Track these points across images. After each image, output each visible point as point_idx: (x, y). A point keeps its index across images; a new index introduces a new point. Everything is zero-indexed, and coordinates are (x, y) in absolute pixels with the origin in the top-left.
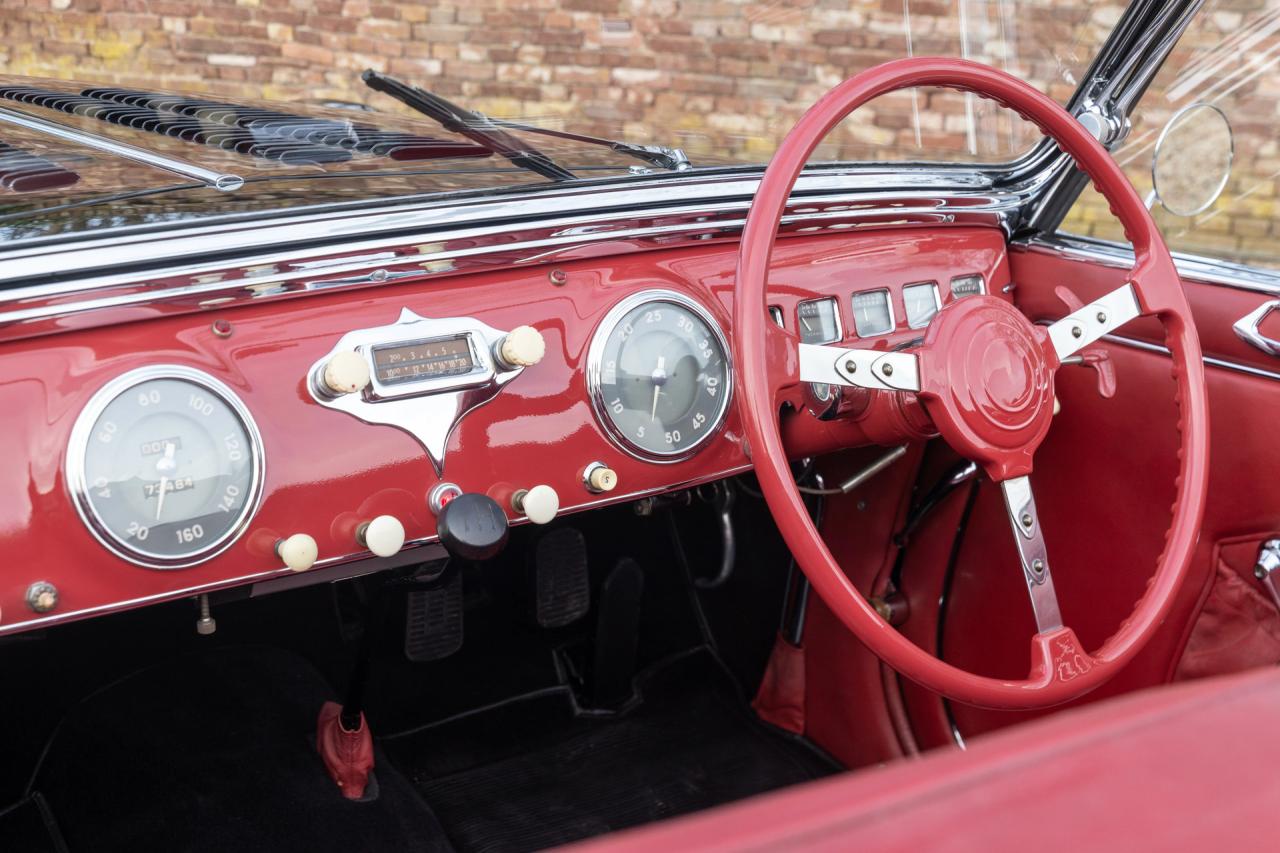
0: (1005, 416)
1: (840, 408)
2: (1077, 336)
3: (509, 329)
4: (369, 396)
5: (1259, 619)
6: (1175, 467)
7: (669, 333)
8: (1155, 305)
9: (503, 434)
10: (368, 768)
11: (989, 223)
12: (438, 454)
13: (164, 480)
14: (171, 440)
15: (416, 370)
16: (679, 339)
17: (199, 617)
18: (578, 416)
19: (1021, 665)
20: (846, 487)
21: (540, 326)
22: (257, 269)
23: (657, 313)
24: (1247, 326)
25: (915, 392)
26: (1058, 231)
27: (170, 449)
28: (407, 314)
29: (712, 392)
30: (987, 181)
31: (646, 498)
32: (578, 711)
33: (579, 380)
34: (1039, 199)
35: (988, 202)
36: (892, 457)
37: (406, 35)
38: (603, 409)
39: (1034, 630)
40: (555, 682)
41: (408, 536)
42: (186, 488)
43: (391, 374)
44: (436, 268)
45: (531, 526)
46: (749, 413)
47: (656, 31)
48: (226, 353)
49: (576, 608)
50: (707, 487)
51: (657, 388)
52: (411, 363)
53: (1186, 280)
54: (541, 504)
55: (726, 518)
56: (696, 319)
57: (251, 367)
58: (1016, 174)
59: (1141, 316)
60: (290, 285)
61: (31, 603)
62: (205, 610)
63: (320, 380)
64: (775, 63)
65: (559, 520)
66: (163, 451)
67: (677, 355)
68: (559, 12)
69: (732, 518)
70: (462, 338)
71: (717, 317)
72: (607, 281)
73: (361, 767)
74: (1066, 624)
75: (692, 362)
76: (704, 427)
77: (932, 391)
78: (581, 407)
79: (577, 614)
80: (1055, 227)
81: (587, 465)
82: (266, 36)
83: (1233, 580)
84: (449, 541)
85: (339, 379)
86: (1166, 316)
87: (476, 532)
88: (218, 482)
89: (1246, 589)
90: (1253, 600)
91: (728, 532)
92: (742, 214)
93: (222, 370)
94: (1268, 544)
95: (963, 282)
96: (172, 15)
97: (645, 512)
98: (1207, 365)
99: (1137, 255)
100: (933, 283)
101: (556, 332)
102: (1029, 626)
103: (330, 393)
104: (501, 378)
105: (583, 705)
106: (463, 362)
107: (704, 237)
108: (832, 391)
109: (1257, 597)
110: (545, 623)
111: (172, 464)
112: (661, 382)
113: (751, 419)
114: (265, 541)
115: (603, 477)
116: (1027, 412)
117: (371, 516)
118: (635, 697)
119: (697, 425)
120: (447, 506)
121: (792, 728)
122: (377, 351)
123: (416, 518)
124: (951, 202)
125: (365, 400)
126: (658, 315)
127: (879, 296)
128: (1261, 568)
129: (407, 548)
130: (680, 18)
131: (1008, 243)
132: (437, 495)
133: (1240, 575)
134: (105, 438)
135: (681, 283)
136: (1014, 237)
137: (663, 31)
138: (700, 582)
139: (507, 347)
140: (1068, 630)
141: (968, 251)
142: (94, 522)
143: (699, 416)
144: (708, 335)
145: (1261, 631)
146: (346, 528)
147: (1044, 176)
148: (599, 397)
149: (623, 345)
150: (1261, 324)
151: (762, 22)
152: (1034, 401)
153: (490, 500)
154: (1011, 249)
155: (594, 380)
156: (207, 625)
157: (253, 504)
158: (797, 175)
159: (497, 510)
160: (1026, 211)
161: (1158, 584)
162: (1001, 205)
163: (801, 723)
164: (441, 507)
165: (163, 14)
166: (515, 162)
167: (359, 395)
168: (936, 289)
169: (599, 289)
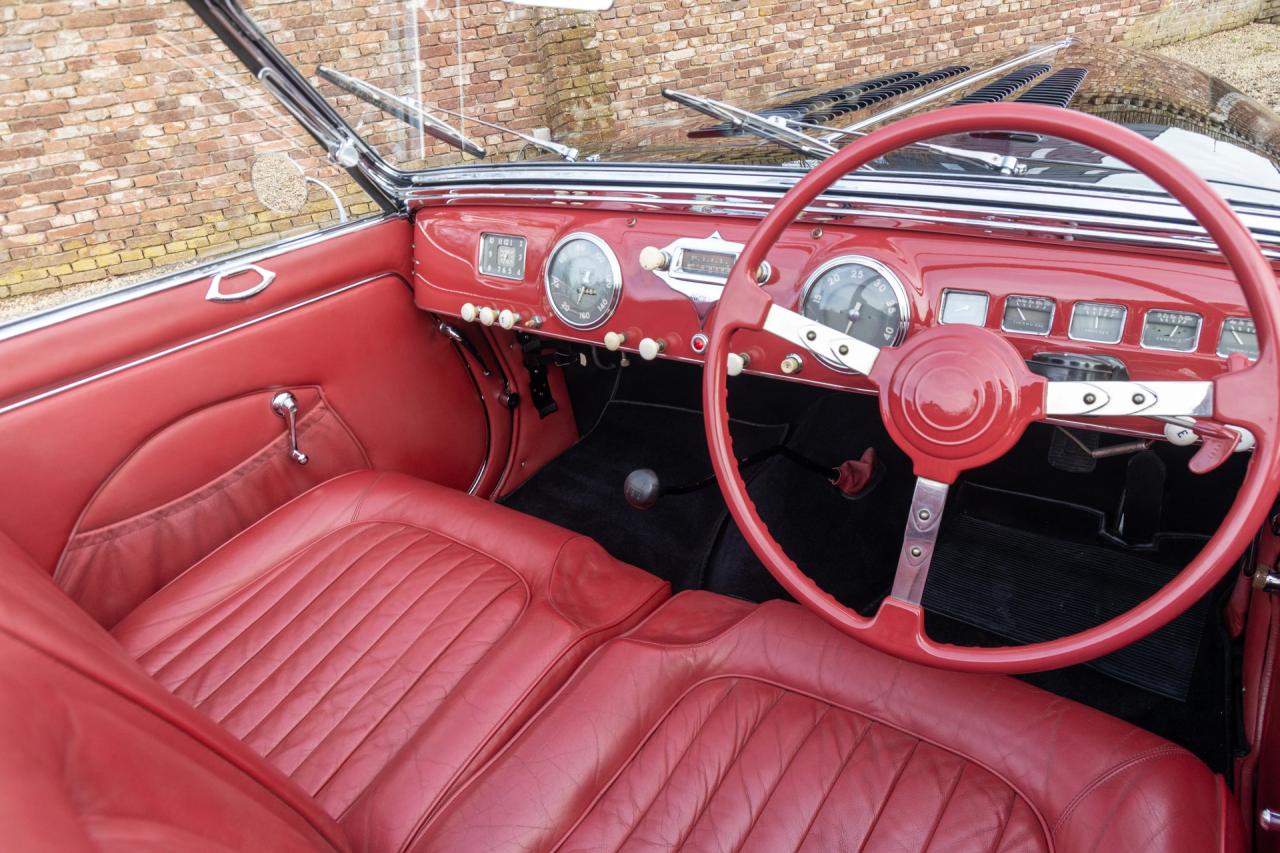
29: (887, 337)
32: (1102, 531)
43: (689, 266)
51: (850, 323)
52: (701, 263)
112: (855, 320)
122: (685, 251)
132: (694, 339)
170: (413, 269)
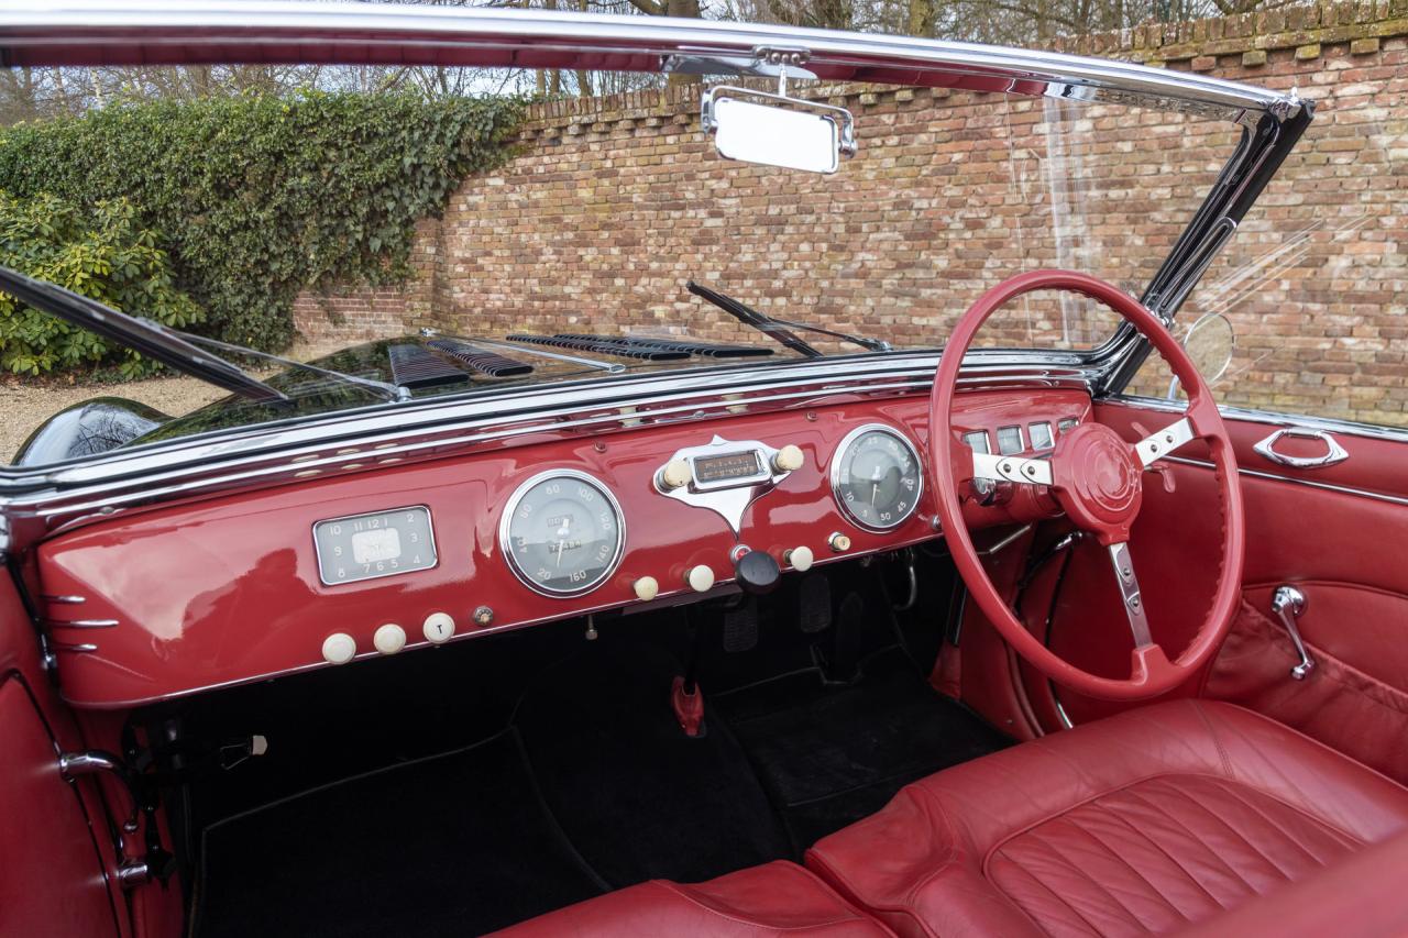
0: (1111, 502)
1: (995, 498)
2: (1154, 450)
3: (780, 447)
4: (693, 490)
5: (1272, 639)
6: (1221, 538)
7: (883, 452)
8: (1204, 431)
9: (779, 516)
10: (700, 718)
11: (1077, 387)
12: (737, 528)
13: (562, 542)
14: (566, 516)
15: (722, 473)
16: (891, 457)
17: (587, 629)
18: (825, 506)
19: (1125, 669)
20: (992, 550)
21: (802, 447)
22: (625, 410)
23: (875, 438)
24: (1264, 447)
25: (1048, 486)
26: (1124, 393)
27: (566, 522)
28: (717, 439)
29: (911, 488)
30: (1078, 360)
31: (866, 556)
32: (825, 682)
33: (826, 483)
34: (1111, 372)
35: (1078, 373)
36: (1022, 531)
37: (736, 329)
38: (841, 499)
39: (1133, 646)
40: (812, 666)
41: (716, 579)
42: (576, 547)
43: (706, 475)
44: (736, 410)
45: (795, 573)
46: (941, 499)
47: (862, 322)
48: (604, 464)
49: (824, 621)
50: (901, 551)
51: (875, 486)
52: (718, 469)
53: (1225, 419)
54: (802, 558)
55: (912, 569)
56: (900, 444)
57: (620, 473)
58: (1097, 357)
59: (1194, 439)
60: (645, 420)
61: (476, 620)
62: (591, 625)
63: (661, 479)
64: (923, 337)
65: (813, 569)
66: (561, 524)
67: (888, 465)
68: (812, 314)
69: (915, 570)
70: (751, 453)
71: (913, 442)
72: (841, 419)
73: (696, 716)
74: (1155, 642)
75: (898, 471)
76: (906, 510)
77: (1062, 485)
78: (827, 500)
79: (824, 626)
80: (1122, 390)
81: (831, 533)
82: (668, 333)
83: (1253, 612)
84: (742, 582)
85: (673, 478)
86: (1212, 440)
87: (759, 576)
88: (596, 545)
89: (1262, 619)
90: (1269, 626)
91: (913, 578)
92: (931, 377)
93: (600, 473)
94: (1280, 590)
95: (1066, 423)
96: (625, 324)
97: (866, 565)
98: (1241, 474)
99: (1190, 400)
100: (1047, 423)
101: (810, 451)
102: (1129, 644)
103: (668, 487)
104: (776, 479)
105: (828, 678)
106: (752, 468)
107: (902, 393)
108: (989, 488)
109: (1272, 624)
110: (806, 630)
111: (567, 532)
112: (878, 482)
113: (942, 502)
114: (626, 581)
115: (841, 542)
116: (1124, 500)
117: (693, 566)
118: (859, 674)
119: (900, 509)
120: (741, 559)
121: (953, 696)
122: (697, 461)
123: (722, 567)
124: (1052, 373)
125: (690, 492)
126: (874, 441)
127: (1014, 431)
128: (1277, 606)
129: (716, 586)
130: (874, 315)
131: (1092, 399)
132: (735, 552)
133: (1258, 610)
134: (524, 515)
135: (889, 420)
136: (1095, 397)
137: (865, 322)
138: (896, 607)
139: (779, 459)
140: (1156, 646)
141: (1062, 405)
142: (517, 569)
143: (902, 504)
144: (907, 453)
145: (1274, 647)
146: (678, 573)
147: (1116, 357)
148: (838, 491)
149: (853, 458)
150: (1274, 445)
151: (917, 316)
152: (1129, 494)
153: (769, 555)
154: (1094, 404)
155: (835, 481)
156: (592, 634)
157: (618, 557)
158: (963, 355)
159: (773, 562)
160: (1103, 380)
161: (1214, 615)
162: (1086, 376)
163: (958, 692)
164: (737, 559)
165: (620, 324)
166: (785, 345)
167: (685, 488)
168: (1049, 426)
169: (837, 424)
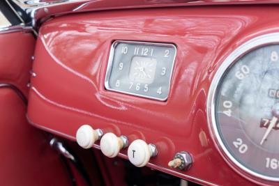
170: (29, 82)
